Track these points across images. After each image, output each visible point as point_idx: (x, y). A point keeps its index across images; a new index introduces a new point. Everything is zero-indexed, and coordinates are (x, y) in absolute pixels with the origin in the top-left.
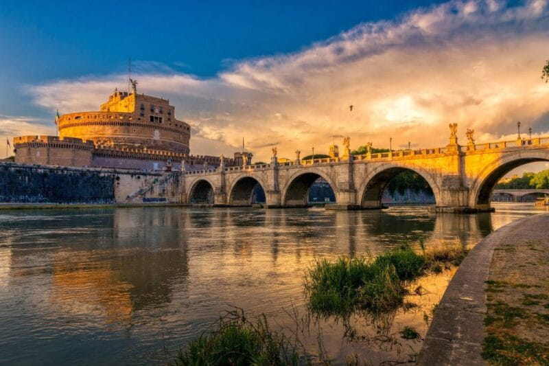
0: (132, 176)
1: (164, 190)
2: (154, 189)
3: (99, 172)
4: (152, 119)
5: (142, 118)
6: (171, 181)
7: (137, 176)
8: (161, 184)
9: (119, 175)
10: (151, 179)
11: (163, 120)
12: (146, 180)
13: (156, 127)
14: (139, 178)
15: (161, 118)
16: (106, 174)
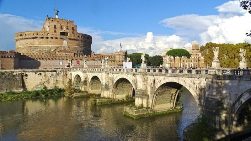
0: (36, 73)
1: (57, 81)
2: (50, 80)
3: (13, 72)
4: (61, 33)
5: (55, 33)
6: (62, 75)
7: (39, 73)
8: (55, 77)
9: (27, 73)
10: (49, 74)
11: (69, 34)
12: (45, 75)
13: (65, 39)
14: (41, 74)
15: (67, 33)
16: (18, 73)
